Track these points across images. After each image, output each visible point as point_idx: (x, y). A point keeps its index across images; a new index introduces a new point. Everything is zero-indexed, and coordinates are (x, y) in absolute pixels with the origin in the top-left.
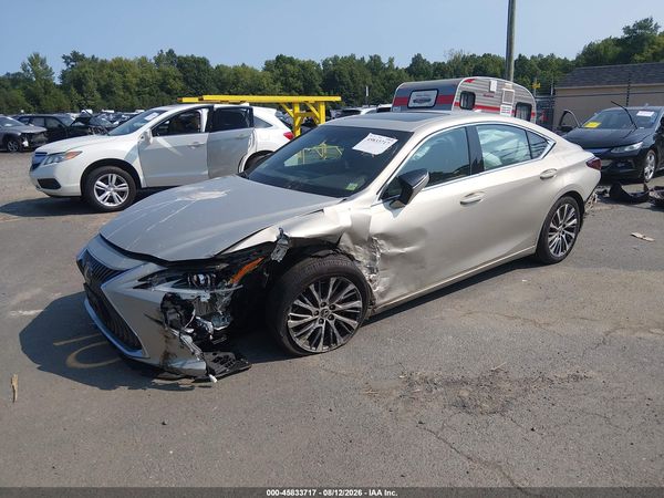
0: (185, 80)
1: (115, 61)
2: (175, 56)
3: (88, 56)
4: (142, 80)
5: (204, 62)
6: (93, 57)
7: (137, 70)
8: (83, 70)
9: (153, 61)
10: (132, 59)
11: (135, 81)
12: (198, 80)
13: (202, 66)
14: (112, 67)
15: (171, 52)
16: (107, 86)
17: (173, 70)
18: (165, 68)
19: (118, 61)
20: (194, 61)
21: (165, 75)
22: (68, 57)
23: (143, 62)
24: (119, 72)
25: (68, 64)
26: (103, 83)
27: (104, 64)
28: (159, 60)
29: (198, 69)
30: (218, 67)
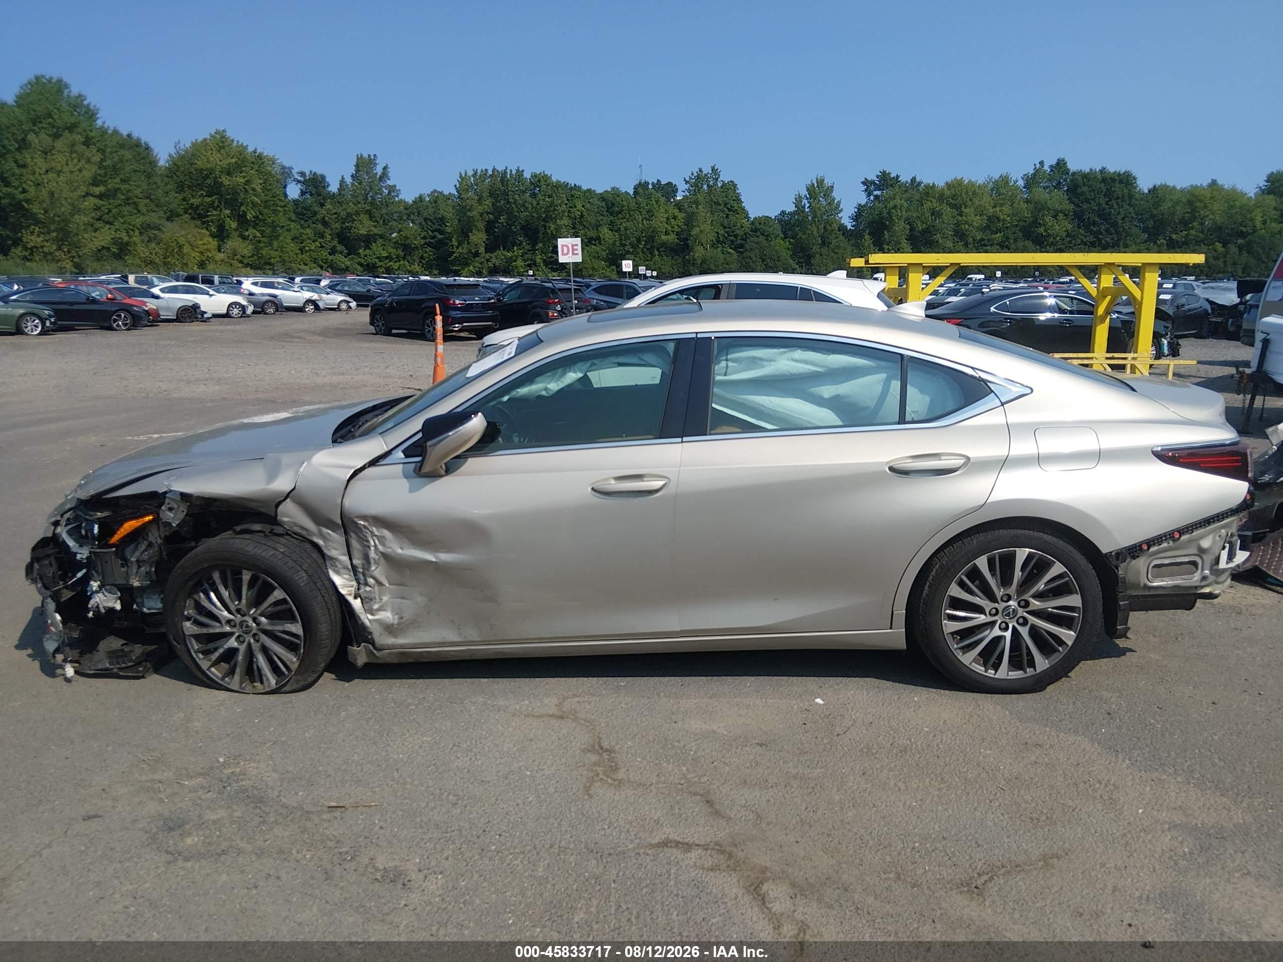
0: (1078, 217)
1: (949, 185)
2: (1067, 171)
3: (905, 178)
4: (993, 220)
5: (1127, 180)
6: (913, 180)
7: (986, 201)
8: (892, 204)
9: (1021, 183)
10: (981, 181)
11: (977, 221)
12: (1104, 216)
13: (1118, 189)
14: (941, 197)
15: (1060, 165)
16: (926, 231)
17: (1058, 199)
18: (1041, 194)
19: (956, 186)
20: (1104, 180)
21: (1039, 208)
22: (873, 182)
23: (1001, 186)
24: (952, 206)
25: (869, 195)
26: (920, 227)
27: (929, 191)
28: (1031, 181)
29: (1109, 194)
30: (1154, 190)
